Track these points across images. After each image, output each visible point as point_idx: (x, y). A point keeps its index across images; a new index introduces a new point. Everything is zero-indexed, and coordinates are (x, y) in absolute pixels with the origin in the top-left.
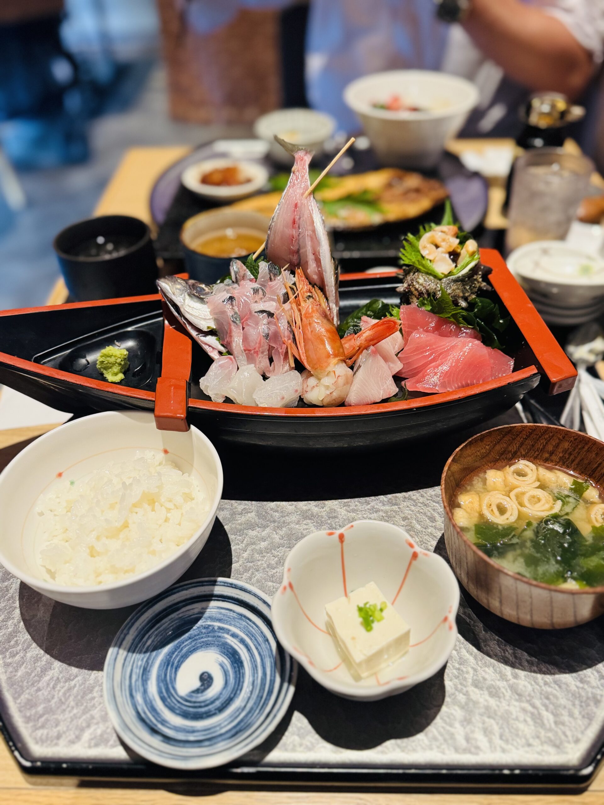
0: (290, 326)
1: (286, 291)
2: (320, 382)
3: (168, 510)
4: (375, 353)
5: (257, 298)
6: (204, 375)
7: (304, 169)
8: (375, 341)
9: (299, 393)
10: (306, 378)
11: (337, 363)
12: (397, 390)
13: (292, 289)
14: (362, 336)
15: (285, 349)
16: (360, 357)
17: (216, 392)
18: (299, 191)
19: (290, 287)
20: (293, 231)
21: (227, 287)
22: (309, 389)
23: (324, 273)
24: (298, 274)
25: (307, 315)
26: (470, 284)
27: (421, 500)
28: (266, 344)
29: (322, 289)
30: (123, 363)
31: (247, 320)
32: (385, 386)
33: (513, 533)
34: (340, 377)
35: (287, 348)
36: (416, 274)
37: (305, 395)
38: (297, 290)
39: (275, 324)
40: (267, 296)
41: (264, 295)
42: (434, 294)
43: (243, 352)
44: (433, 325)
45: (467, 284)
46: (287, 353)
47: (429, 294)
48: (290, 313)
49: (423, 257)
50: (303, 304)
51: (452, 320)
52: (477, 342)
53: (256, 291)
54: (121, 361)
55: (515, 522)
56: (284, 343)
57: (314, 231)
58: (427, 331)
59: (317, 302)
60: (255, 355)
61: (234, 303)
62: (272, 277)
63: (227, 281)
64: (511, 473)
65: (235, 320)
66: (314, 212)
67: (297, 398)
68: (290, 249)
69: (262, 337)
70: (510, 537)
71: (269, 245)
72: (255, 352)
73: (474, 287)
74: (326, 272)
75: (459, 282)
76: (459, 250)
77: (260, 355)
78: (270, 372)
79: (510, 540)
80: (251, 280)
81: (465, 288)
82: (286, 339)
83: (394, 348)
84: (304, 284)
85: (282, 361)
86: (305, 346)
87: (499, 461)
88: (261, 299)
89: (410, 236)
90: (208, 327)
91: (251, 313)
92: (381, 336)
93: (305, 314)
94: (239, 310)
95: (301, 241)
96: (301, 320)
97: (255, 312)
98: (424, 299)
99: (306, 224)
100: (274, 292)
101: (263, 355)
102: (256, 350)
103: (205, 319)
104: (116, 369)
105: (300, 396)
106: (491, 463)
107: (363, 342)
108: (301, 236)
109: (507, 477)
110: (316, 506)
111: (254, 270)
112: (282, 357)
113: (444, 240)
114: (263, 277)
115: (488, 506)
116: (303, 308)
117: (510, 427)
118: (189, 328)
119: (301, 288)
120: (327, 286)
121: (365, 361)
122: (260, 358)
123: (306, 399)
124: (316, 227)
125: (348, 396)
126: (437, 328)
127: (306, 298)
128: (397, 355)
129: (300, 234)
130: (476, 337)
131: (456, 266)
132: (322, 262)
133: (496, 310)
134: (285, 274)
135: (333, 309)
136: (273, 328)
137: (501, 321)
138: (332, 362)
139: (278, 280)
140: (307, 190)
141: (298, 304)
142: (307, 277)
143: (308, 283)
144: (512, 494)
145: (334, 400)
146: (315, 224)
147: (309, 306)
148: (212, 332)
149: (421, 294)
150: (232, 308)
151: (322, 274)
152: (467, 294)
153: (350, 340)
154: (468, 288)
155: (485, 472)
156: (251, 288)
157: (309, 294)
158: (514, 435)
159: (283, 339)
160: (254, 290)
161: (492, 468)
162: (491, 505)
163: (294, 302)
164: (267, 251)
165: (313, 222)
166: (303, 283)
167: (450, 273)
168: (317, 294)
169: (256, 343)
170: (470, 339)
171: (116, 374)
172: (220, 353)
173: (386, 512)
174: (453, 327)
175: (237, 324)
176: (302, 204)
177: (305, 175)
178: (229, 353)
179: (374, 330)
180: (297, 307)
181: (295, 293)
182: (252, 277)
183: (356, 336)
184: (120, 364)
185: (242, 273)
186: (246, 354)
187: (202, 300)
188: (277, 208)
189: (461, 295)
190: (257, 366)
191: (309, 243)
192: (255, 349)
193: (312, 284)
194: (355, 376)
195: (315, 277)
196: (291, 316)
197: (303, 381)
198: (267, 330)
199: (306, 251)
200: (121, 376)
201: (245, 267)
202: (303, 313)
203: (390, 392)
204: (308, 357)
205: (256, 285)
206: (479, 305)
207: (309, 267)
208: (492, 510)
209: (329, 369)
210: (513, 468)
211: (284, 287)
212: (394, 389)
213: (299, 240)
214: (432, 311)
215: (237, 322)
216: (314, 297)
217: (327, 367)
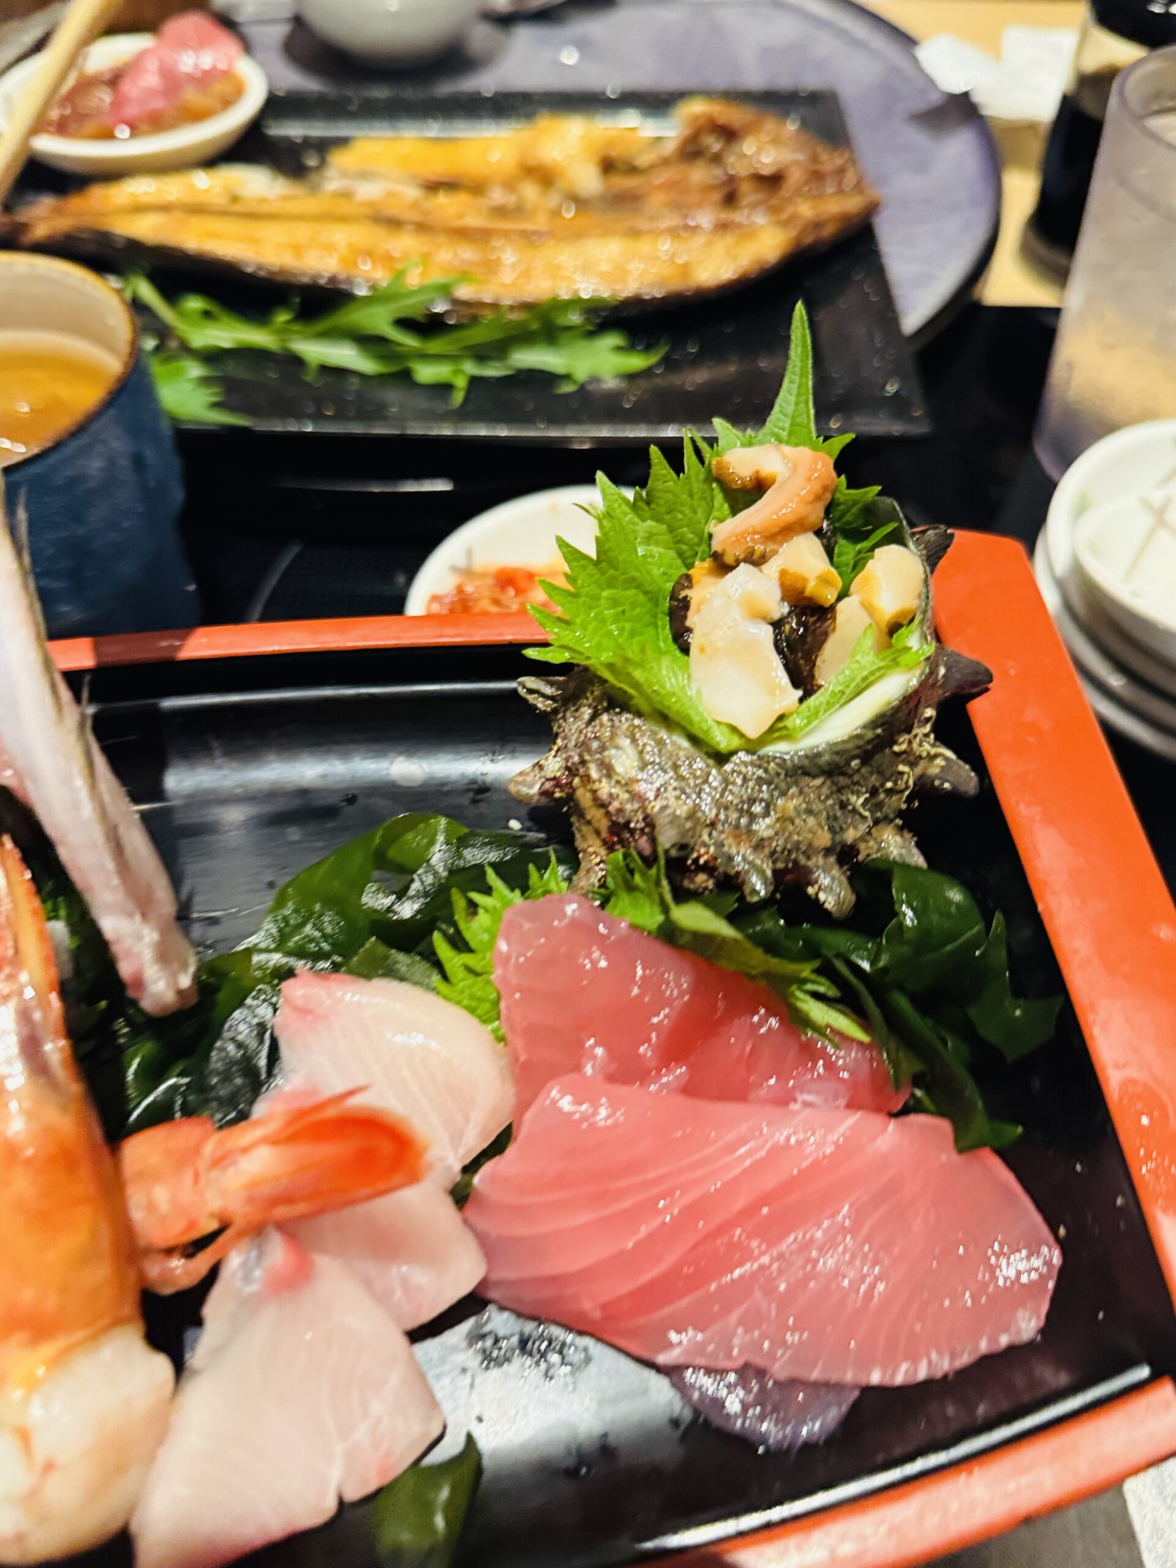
14: (235, 1165)
26: (874, 780)
36: (605, 717)
42: (684, 844)
45: (854, 787)
73: (890, 792)
75: (814, 777)
76: (828, 598)
81: (843, 805)
131: (804, 697)
135: (130, 941)
149: (621, 828)
152: (850, 835)
153: (181, 1163)
154: (858, 801)
179: (292, 1148)
189: (824, 838)
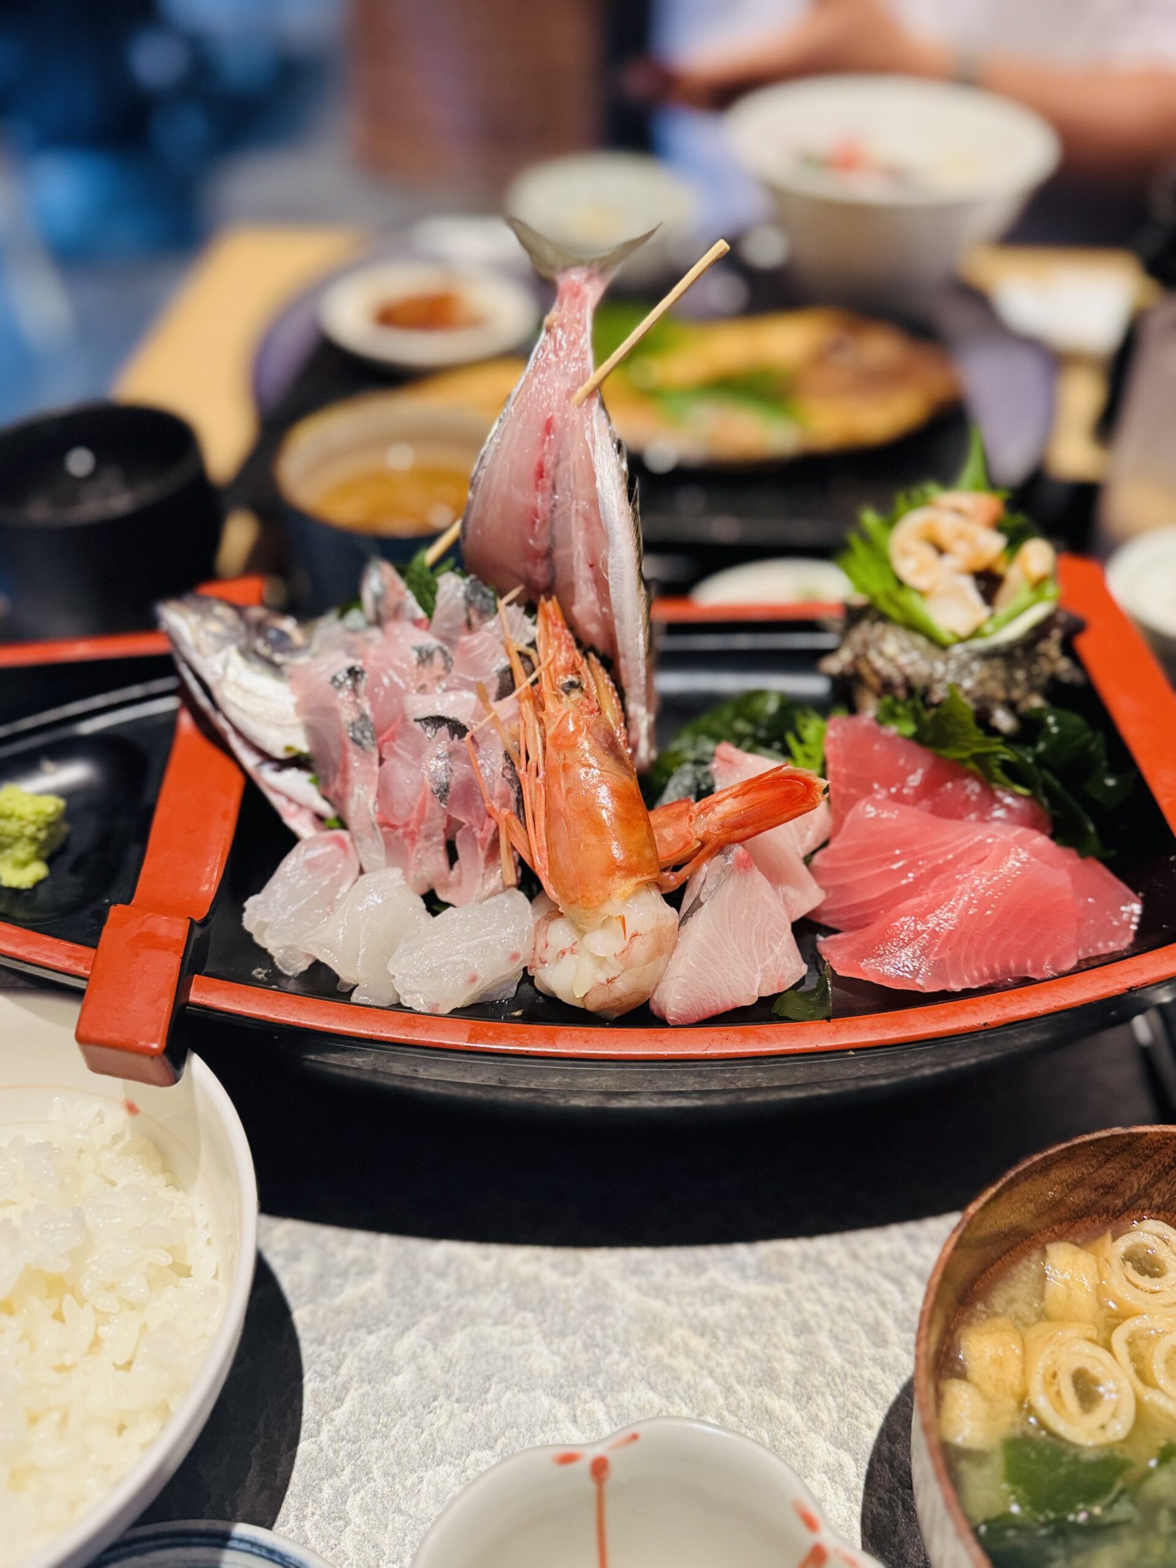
0: (512, 764)
1: (508, 663)
2: (581, 939)
3: (103, 1317)
4: (744, 865)
5: (426, 678)
6: (258, 891)
7: (579, 322)
8: (749, 830)
9: (524, 961)
10: (546, 918)
11: (635, 893)
12: (804, 969)
13: (523, 656)
14: (713, 810)
15: (492, 831)
16: (705, 868)
17: (288, 943)
18: (561, 385)
19: (520, 653)
20: (536, 498)
21: (351, 638)
22: (549, 955)
23: (616, 622)
24: (547, 616)
25: (560, 741)
26: (1029, 665)
27: (851, 1268)
28: (440, 814)
29: (610, 662)
30: (42, 835)
31: (392, 738)
32: (770, 961)
33: (1119, 1485)
34: (639, 939)
35: (497, 829)
36: (878, 627)
37: (539, 971)
38: (540, 664)
39: (468, 760)
40: (454, 672)
41: (447, 669)
42: (927, 691)
43: (374, 829)
44: (915, 780)
45: (1019, 666)
46: (495, 843)
47: (910, 690)
48: (516, 728)
49: (900, 583)
50: (550, 706)
51: (972, 766)
52: (1041, 840)
53: (425, 657)
54: (39, 829)
55: (1127, 1440)
56: (490, 816)
57: (594, 502)
58: (898, 798)
59: (591, 701)
60: (407, 842)
61: (362, 686)
62: (475, 620)
63: (355, 618)
64: (1116, 1262)
65: (358, 735)
66: (598, 448)
67: (517, 974)
68: (526, 548)
69: (429, 795)
70: (1111, 1497)
71: (469, 532)
72: (406, 835)
73: (1037, 673)
74: (622, 621)
75: (996, 658)
76: (1000, 568)
77: (421, 844)
78: (447, 886)
79: (1109, 1507)
80: (416, 623)
81: (1012, 677)
82: (496, 805)
83: (802, 837)
84: (560, 646)
85: (482, 865)
86: (548, 827)
87: (1084, 1219)
88: (439, 678)
89: (870, 519)
90: (288, 749)
91: (404, 719)
92: (767, 818)
93: (555, 737)
94: (372, 708)
95: (558, 525)
96: (544, 748)
97: (416, 720)
98: (896, 700)
99: (575, 482)
100: (475, 666)
101: (428, 844)
102: (409, 829)
103: (279, 726)
104: (23, 851)
105: (525, 969)
106: (1061, 1223)
107: (714, 829)
108: (558, 512)
109: (1105, 1275)
110: (555, 1266)
111: (426, 595)
112: (482, 854)
113: (961, 536)
114: (448, 618)
115: (1049, 1377)
116: (549, 719)
117: (1130, 1134)
118: (235, 743)
119: (550, 659)
120: (625, 657)
121: (716, 889)
122: (419, 851)
123: (540, 979)
124: (600, 491)
125: (661, 987)
126: (928, 788)
127: (563, 689)
128: (807, 860)
129: (555, 506)
130: (1034, 823)
131: (992, 615)
132: (612, 590)
133: (1097, 747)
134: (509, 613)
135: (639, 720)
136: (461, 770)
137: (1110, 782)
138: (619, 891)
139: (489, 631)
140: (582, 383)
141: (539, 705)
142: (571, 625)
143: (573, 644)
144: (1119, 1338)
145: (619, 999)
146: (598, 485)
147: (567, 714)
148: (297, 761)
149: (887, 686)
150: (354, 702)
151: (612, 623)
153: (679, 816)
154: (1021, 675)
155: (1044, 1252)
156: (414, 648)
157: (571, 678)
158: (1136, 1156)
159: (487, 805)
160: (420, 651)
161: (1060, 1237)
162: (1054, 1376)
163: (528, 697)
164: (465, 546)
165: (593, 477)
166: (556, 643)
167: (976, 633)
168: (597, 680)
169: (412, 809)
170: (1020, 831)
171: (24, 864)
172: (319, 818)
173: (749, 1302)
174: (973, 787)
175: (363, 749)
176: (566, 422)
177: (579, 337)
178: (343, 825)
179: (746, 797)
180: (535, 713)
181: (534, 670)
182: (420, 613)
183: (696, 806)
184: (33, 839)
185: (393, 600)
186: (384, 834)
187: (275, 668)
188: (495, 427)
189: (1001, 694)
190: (412, 873)
191: (581, 534)
192: (406, 825)
193: (584, 646)
194: (683, 928)
195: (593, 629)
196: (516, 737)
197: (537, 924)
198: (444, 774)
199: (570, 556)
200: (37, 871)
201: (401, 584)
202: (550, 732)
203: (782, 976)
204: (552, 863)
205: (429, 640)
206: (1049, 734)
207: (577, 599)
208: (1058, 1393)
209: (611, 908)
210: (1123, 1244)
211: (504, 652)
212: (793, 968)
213: (552, 524)
214: (918, 738)
215: (365, 742)
216: (584, 686)
217: (602, 903)
